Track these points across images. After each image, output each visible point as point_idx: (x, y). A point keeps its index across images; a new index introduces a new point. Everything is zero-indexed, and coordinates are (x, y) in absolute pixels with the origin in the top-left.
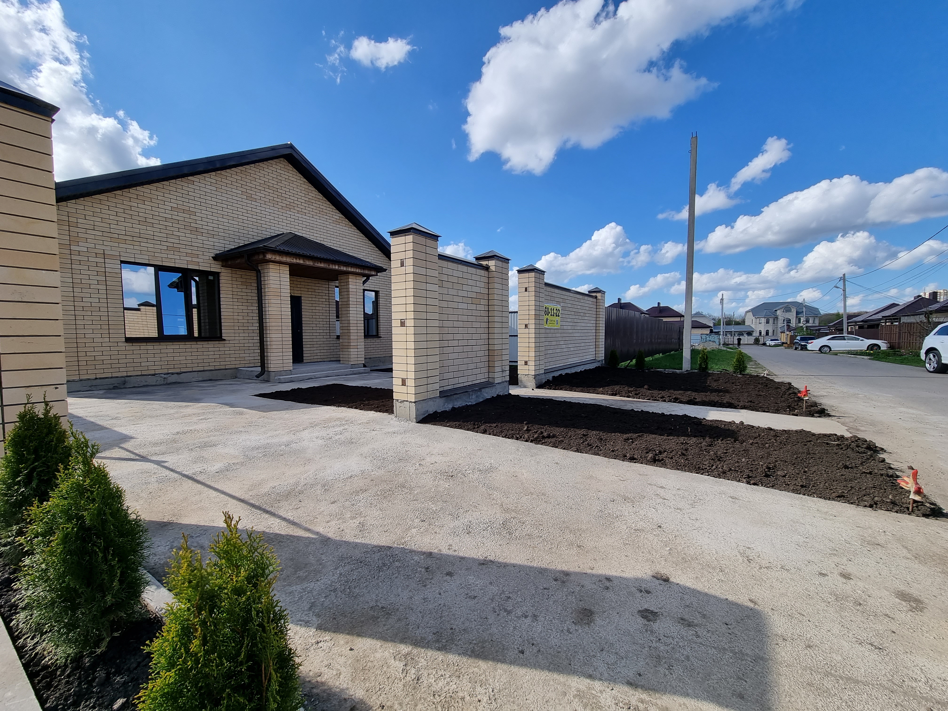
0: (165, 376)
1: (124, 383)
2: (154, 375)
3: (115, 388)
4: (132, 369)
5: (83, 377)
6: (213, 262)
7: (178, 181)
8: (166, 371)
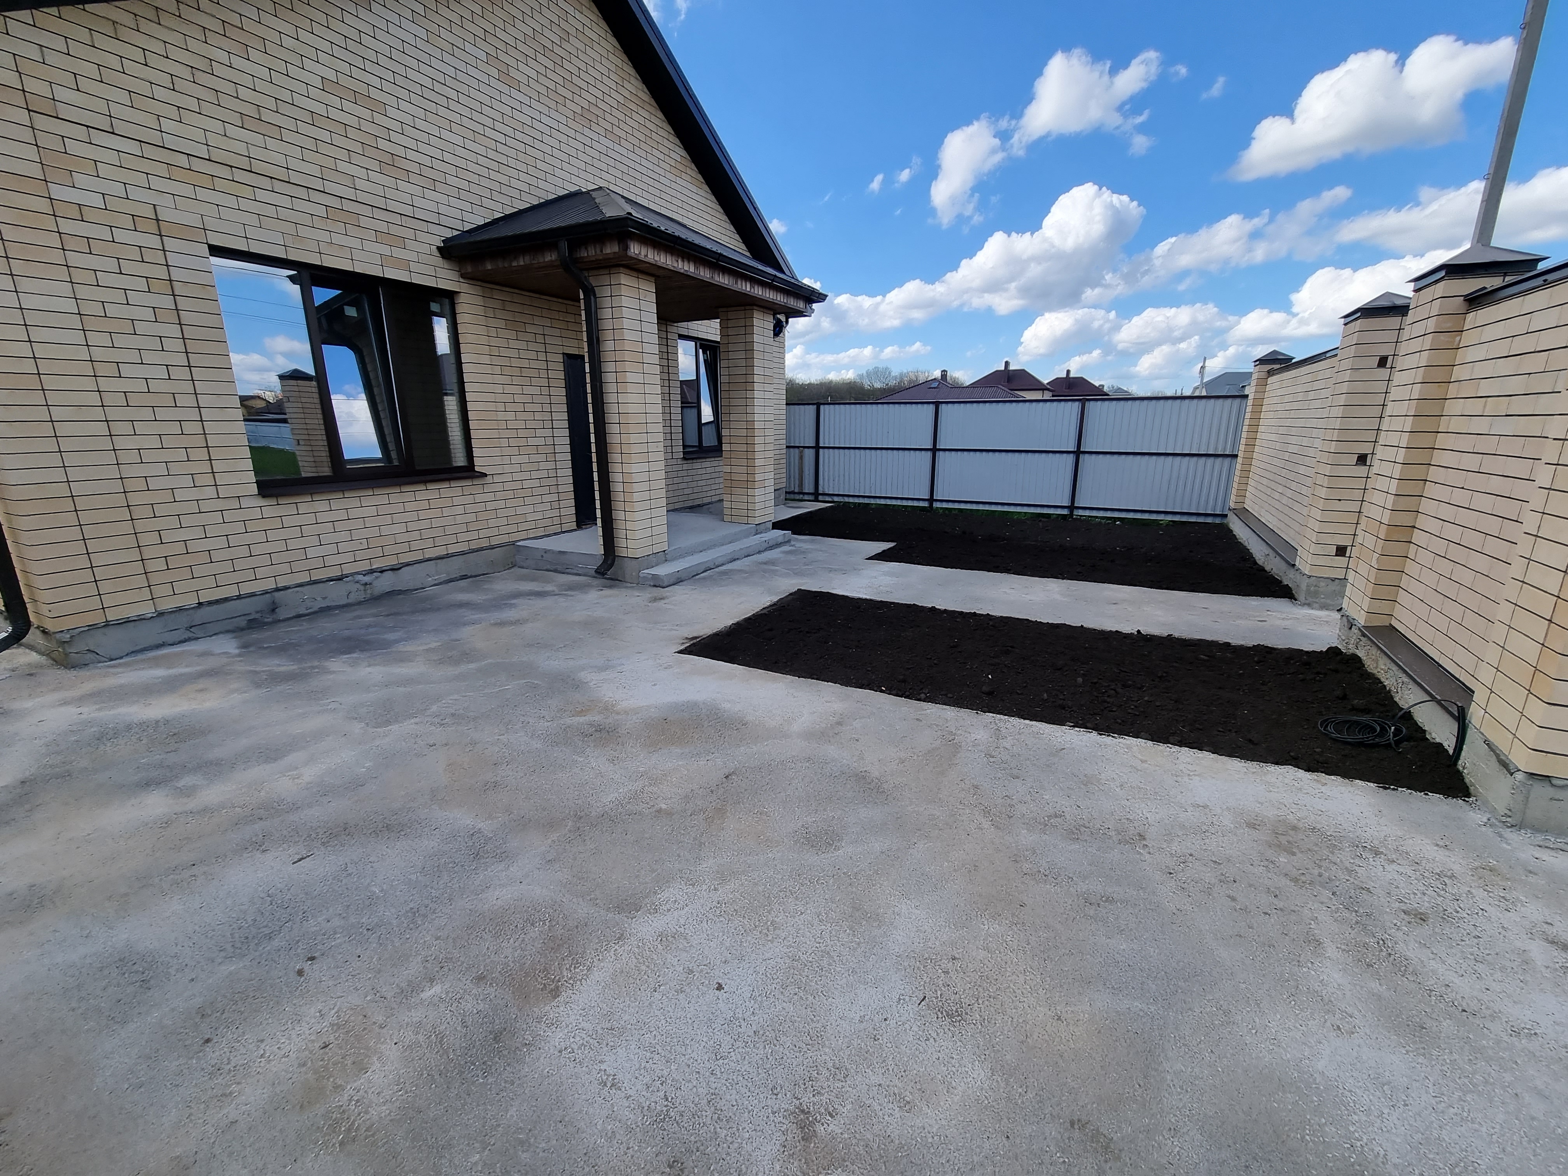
0: (367, 579)
1: (273, 608)
2: (340, 579)
3: (252, 624)
4: (285, 568)
5: (164, 606)
6: (439, 261)
8: (365, 566)
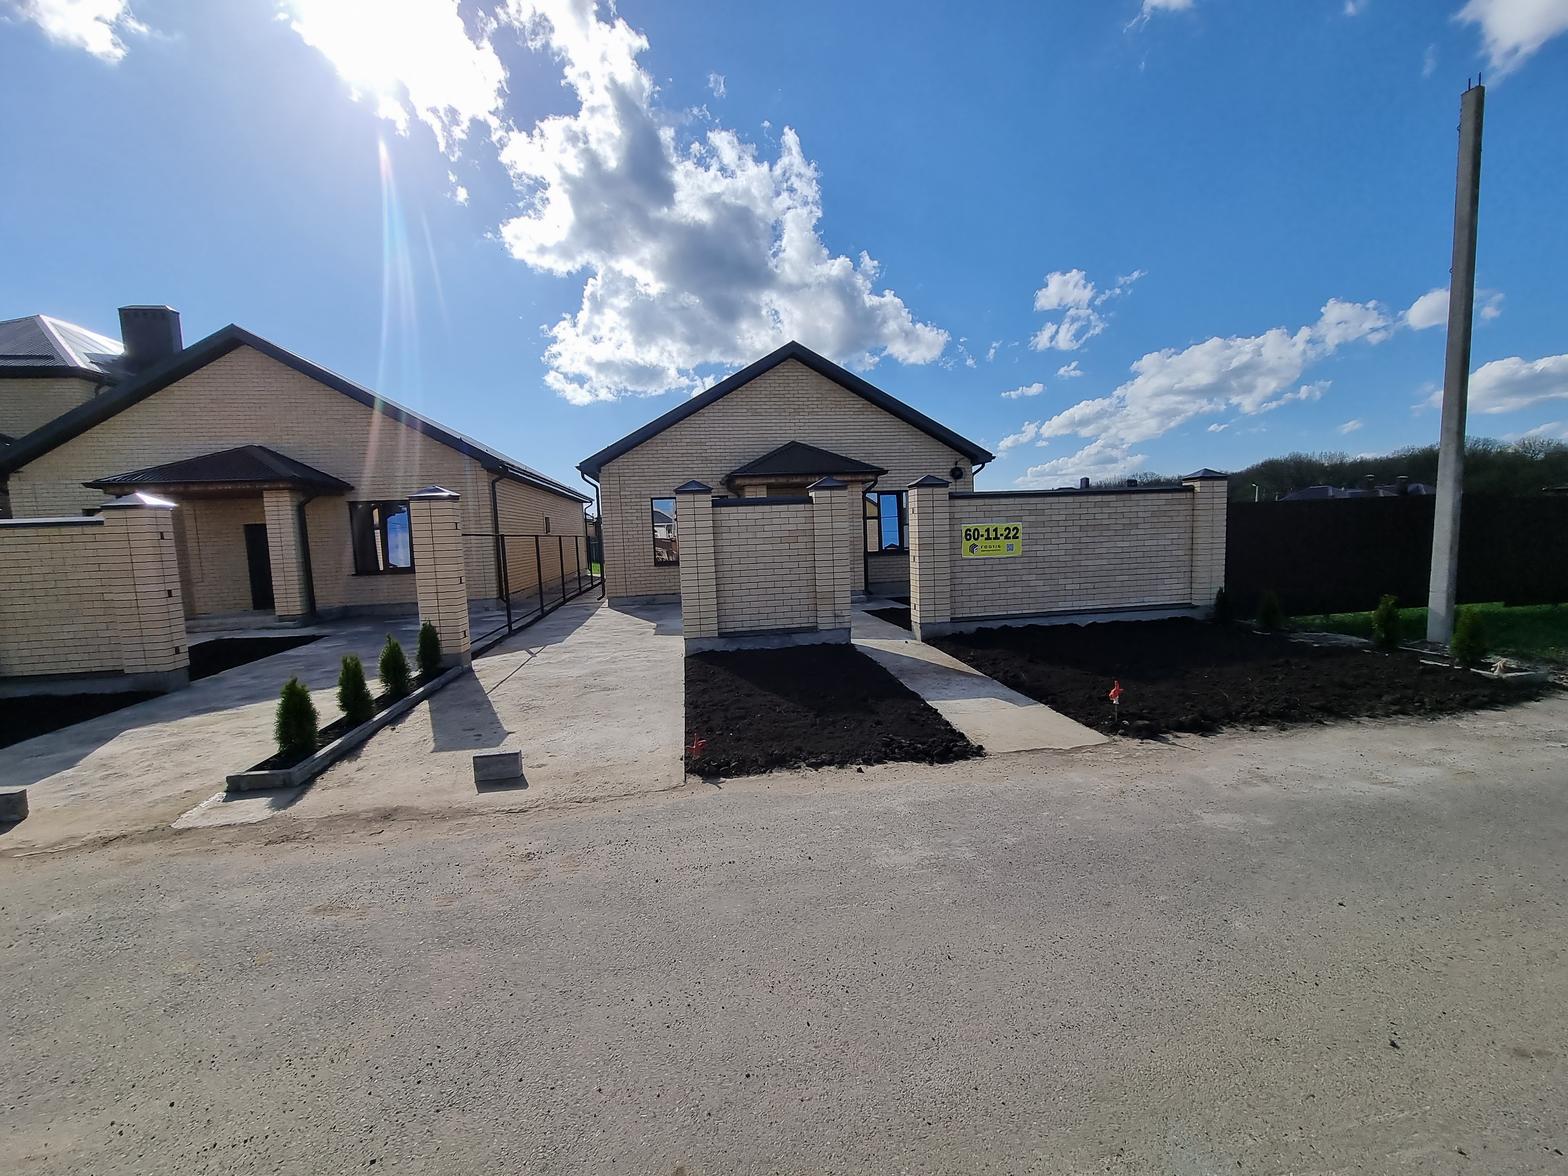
1: (654, 600)
2: (674, 594)
3: (648, 604)
5: (629, 594)
6: (721, 486)
7: (692, 417)
